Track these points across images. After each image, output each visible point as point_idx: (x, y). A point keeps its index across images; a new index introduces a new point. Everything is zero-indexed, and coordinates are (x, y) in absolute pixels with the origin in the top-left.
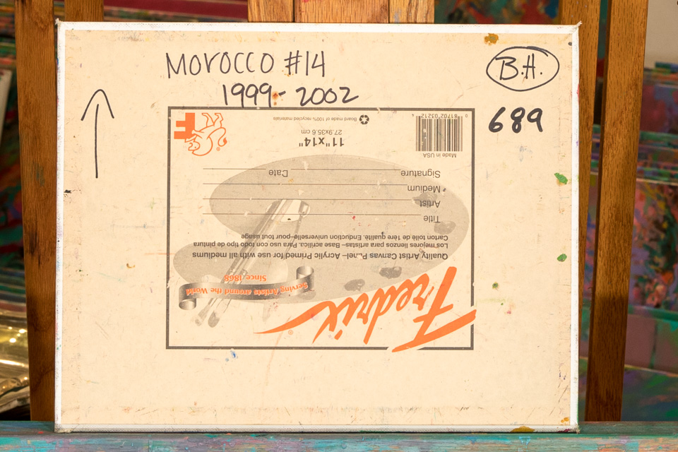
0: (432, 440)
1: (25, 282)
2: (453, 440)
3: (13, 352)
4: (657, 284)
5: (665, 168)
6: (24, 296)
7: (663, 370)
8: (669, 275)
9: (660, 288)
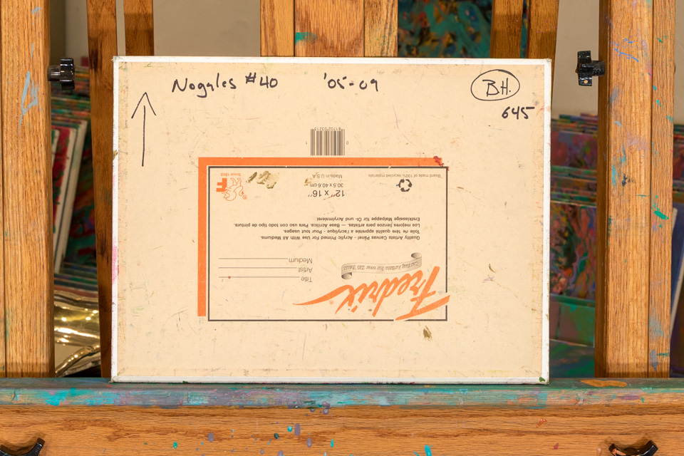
0: (395, 392)
1: (97, 276)
2: (411, 392)
3: (88, 327)
4: (560, 277)
5: (567, 192)
6: (97, 286)
7: (566, 340)
8: (569, 271)
9: (563, 280)
